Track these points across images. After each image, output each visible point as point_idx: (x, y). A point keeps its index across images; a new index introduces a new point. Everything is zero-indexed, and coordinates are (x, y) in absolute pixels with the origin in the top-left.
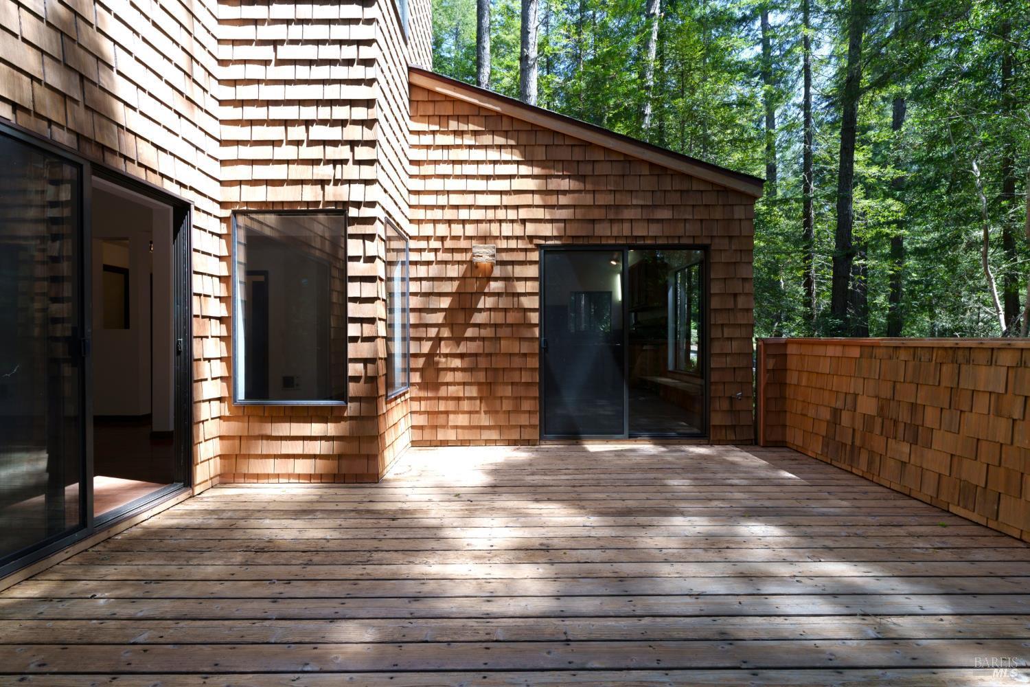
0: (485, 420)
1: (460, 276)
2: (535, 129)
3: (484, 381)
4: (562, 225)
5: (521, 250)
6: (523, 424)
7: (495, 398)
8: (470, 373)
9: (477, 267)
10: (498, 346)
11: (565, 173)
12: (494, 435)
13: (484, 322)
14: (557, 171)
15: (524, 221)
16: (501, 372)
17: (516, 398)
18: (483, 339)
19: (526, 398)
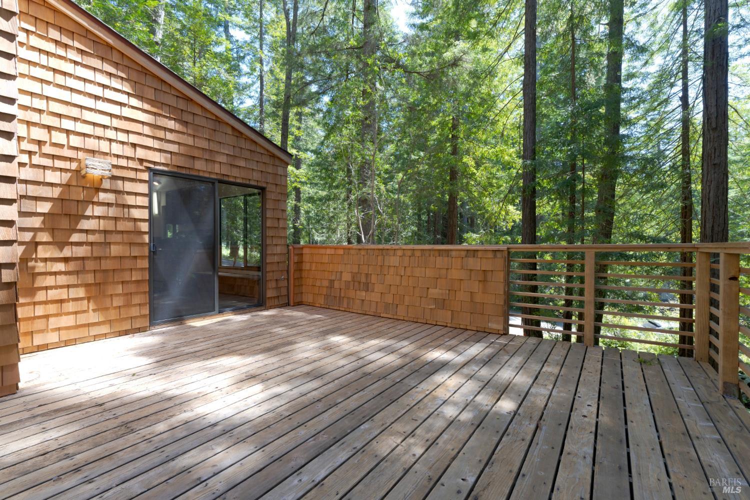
0: (93, 317)
1: (64, 182)
2: (145, 72)
3: (93, 282)
4: (169, 156)
5: (132, 169)
6: (134, 315)
7: (105, 296)
8: (76, 276)
9: (84, 177)
10: (108, 250)
11: (171, 116)
12: (105, 329)
13: (92, 228)
14: (165, 113)
15: (134, 145)
16: (111, 273)
17: (127, 294)
18: (91, 244)
19: (137, 293)
